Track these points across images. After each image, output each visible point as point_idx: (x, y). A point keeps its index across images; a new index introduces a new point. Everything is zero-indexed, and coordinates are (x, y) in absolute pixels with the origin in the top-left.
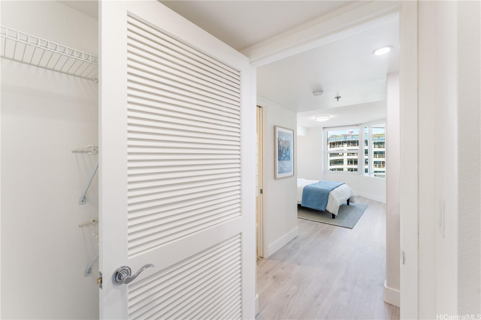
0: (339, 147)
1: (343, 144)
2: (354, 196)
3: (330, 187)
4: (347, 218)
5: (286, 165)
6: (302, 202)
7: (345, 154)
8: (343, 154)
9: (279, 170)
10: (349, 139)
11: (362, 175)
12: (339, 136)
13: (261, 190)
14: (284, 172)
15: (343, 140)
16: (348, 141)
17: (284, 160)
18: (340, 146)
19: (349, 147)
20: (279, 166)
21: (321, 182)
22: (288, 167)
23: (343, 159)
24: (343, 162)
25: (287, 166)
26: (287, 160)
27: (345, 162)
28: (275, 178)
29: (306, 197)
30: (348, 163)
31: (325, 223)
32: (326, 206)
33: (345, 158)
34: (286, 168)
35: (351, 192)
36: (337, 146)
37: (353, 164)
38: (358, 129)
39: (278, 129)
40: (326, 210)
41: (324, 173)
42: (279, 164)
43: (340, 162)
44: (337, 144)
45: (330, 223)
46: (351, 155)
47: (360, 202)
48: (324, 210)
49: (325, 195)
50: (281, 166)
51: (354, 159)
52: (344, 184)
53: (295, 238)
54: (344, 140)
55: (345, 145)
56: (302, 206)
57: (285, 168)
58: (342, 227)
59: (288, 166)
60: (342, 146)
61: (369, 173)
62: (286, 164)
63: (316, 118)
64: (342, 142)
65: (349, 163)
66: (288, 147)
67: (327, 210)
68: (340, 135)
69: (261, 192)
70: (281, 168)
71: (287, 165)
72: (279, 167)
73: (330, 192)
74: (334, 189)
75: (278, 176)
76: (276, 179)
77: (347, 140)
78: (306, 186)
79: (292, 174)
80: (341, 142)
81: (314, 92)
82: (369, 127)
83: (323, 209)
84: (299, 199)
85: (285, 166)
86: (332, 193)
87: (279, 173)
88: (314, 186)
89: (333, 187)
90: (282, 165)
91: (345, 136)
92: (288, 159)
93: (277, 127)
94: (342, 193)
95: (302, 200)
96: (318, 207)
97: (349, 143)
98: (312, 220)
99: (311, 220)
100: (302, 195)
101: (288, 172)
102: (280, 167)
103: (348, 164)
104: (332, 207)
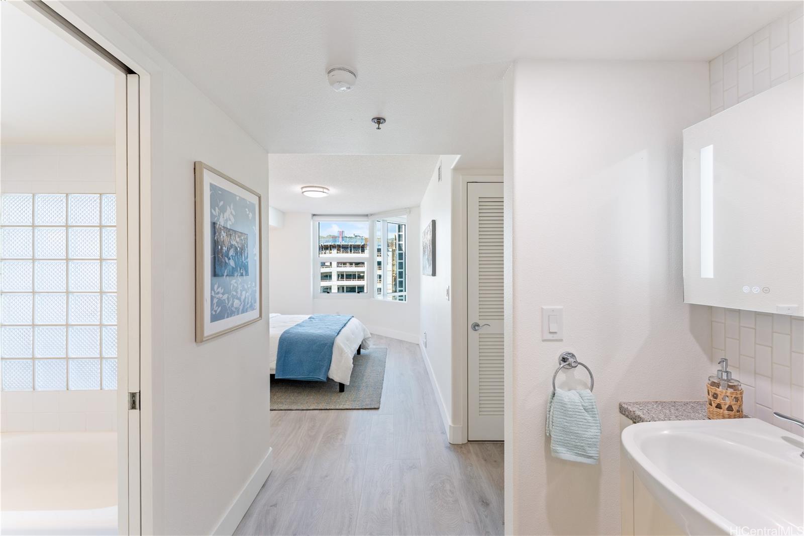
0: (325, 253)
1: (331, 250)
2: (367, 337)
3: (333, 328)
4: (364, 384)
5: (239, 290)
6: (277, 369)
7: (334, 264)
8: (331, 263)
9: (212, 309)
10: (340, 242)
11: (373, 297)
12: (324, 238)
13: (133, 395)
14: (231, 314)
15: (331, 244)
16: (338, 245)
17: (231, 274)
18: (327, 251)
19: (339, 254)
20: (212, 298)
21: (313, 318)
22: (243, 297)
23: (331, 272)
24: (330, 276)
25: (241, 295)
26: (242, 275)
27: (334, 277)
28: (198, 336)
29: (285, 356)
30: (338, 278)
31: (328, 408)
32: (329, 369)
33: (335, 270)
34: (239, 299)
35: (364, 330)
36: (323, 252)
37: (345, 279)
38: (367, 223)
39: (208, 178)
40: (328, 379)
41: (314, 298)
42: (212, 289)
43: (327, 276)
44: (322, 249)
45: (337, 407)
46: (342, 266)
47: (374, 345)
48: (325, 379)
49: (326, 347)
50: (220, 295)
51: (346, 272)
52: (353, 317)
53: (264, 486)
54: (333, 244)
55: (334, 251)
56: (276, 378)
57: (236, 302)
58: (362, 409)
59: (244, 293)
60: (330, 253)
61: (383, 295)
62: (237, 288)
63: (304, 190)
64: (330, 246)
65: (340, 278)
66: (243, 246)
67: (331, 377)
68: (325, 236)
69: (134, 402)
70: (220, 303)
71: (241, 291)
72: (215, 301)
73: (335, 338)
74: (340, 331)
75: (210, 328)
76: (202, 341)
77: (337, 243)
78: (284, 332)
79: (254, 314)
80: (328, 246)
81: (329, 72)
82: (383, 220)
83: (322, 378)
84: (271, 365)
85: (235, 293)
86: (339, 341)
87: (215, 318)
88: (301, 330)
89: (339, 329)
90: (223, 294)
91: (334, 238)
92: (244, 274)
93: (205, 170)
94: (353, 336)
95: (277, 365)
96: (311, 374)
97: (339, 248)
98: (300, 408)
99: (298, 408)
100: (276, 353)
101: (243, 312)
102: (219, 299)
103: (338, 280)
104: (339, 371)
